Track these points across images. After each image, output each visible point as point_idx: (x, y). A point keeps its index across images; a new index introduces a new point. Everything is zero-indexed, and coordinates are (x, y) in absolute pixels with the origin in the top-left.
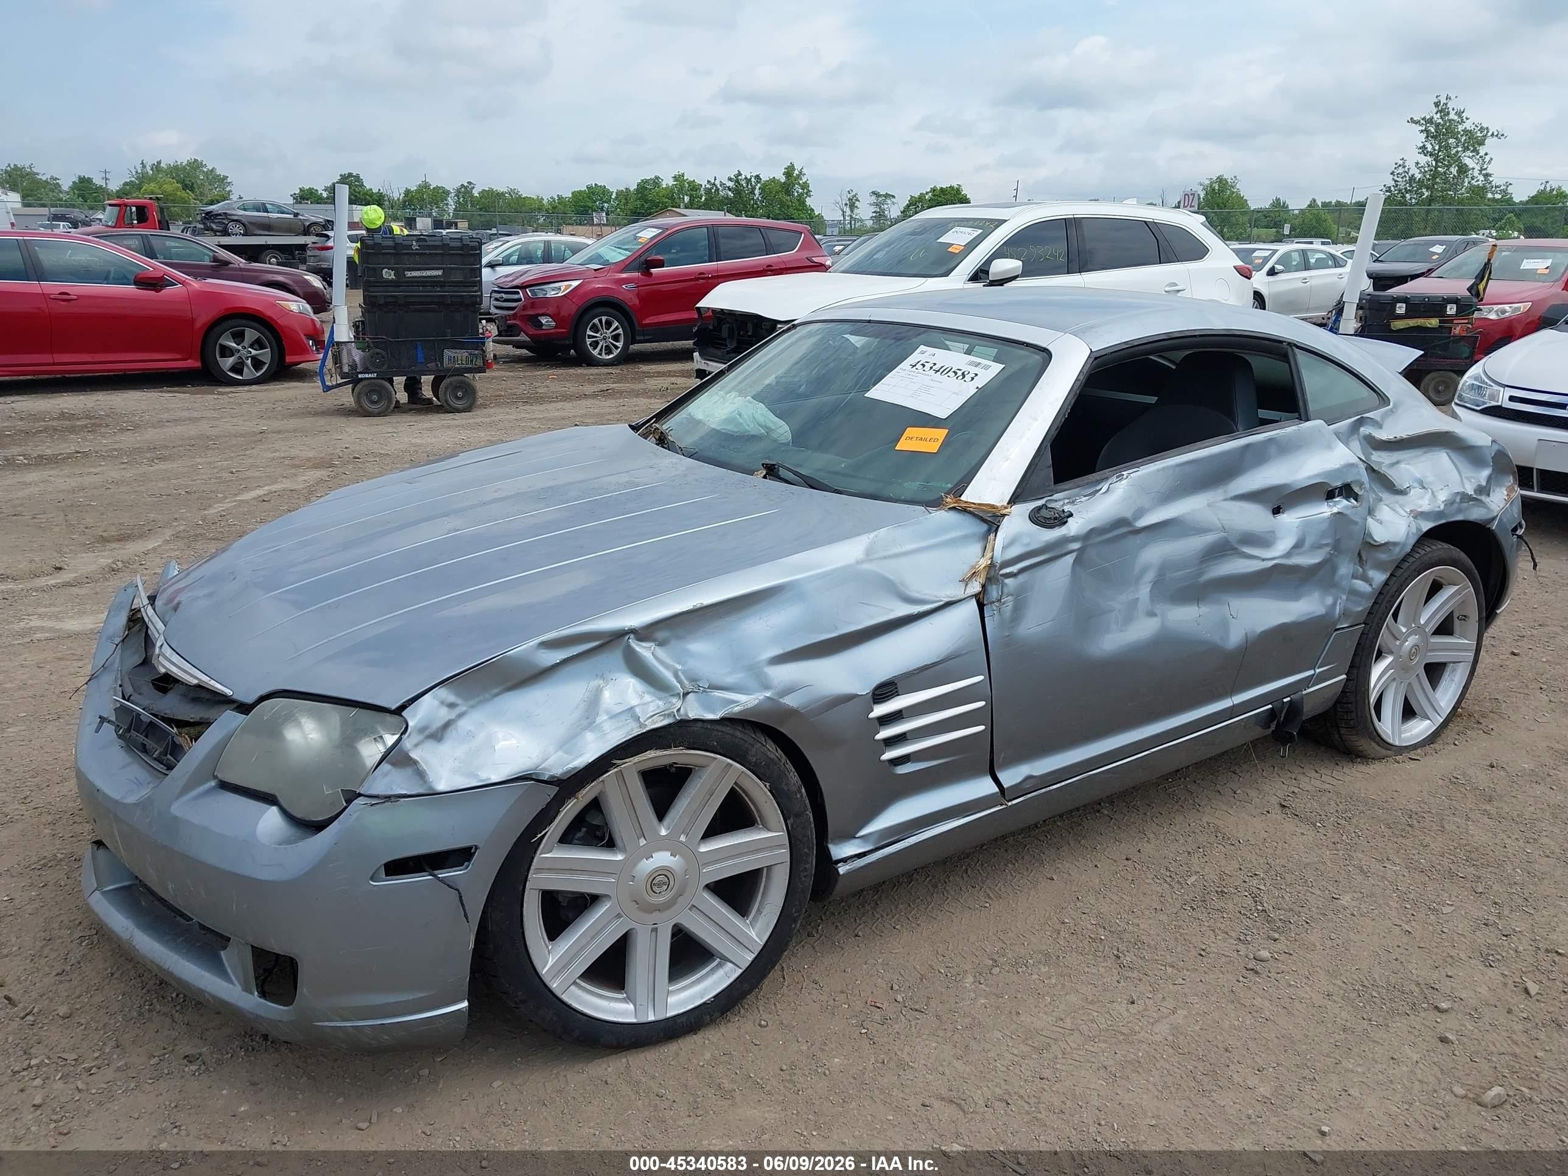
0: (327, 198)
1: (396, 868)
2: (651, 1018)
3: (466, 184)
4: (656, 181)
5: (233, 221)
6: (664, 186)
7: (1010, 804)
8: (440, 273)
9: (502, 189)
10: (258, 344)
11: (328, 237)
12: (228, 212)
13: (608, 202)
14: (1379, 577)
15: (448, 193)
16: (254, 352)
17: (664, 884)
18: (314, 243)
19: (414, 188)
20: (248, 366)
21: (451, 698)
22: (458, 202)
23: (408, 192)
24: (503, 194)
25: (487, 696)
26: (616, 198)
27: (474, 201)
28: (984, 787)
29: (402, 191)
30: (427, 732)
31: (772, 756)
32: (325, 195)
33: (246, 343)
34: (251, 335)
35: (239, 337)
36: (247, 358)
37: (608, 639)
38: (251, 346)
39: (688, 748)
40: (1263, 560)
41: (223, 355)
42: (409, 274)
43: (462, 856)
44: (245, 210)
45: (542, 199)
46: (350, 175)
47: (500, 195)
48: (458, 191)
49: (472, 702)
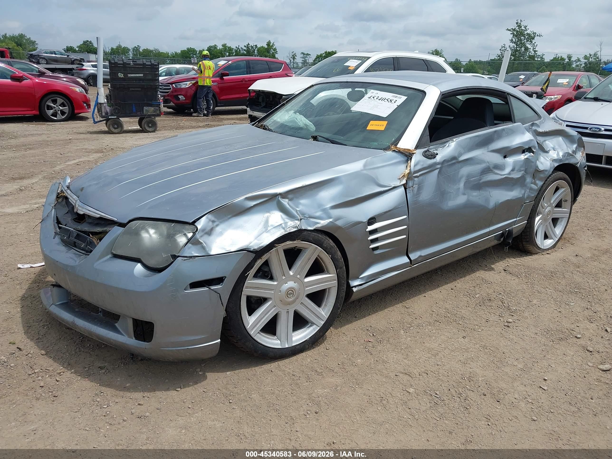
0: (78, 51)
1: (194, 285)
2: (287, 346)
3: (137, 46)
4: (215, 47)
5: (42, 58)
6: (218, 49)
7: (413, 266)
8: (142, 75)
9: (151, 48)
10: (63, 105)
11: (83, 65)
12: (39, 54)
13: (196, 55)
14: (540, 183)
15: (129, 50)
16: (61, 108)
17: (292, 294)
18: (77, 67)
19: (115, 47)
20: (59, 114)
21: (213, 219)
22: (134, 54)
23: (112, 49)
24: (152, 51)
25: (226, 218)
26: (199, 53)
27: (140, 54)
28: (404, 260)
29: (110, 48)
30: (205, 232)
31: (332, 245)
32: (77, 49)
33: (58, 104)
34: (60, 100)
35: (55, 102)
36: (58, 111)
37: (271, 197)
38: (60, 106)
39: (302, 241)
40: (501, 175)
41: (48, 109)
42: (129, 75)
43: (219, 280)
44: (46, 53)
45: (169, 53)
46: (87, 41)
47: (151, 51)
48: (134, 49)
49: (221, 221)
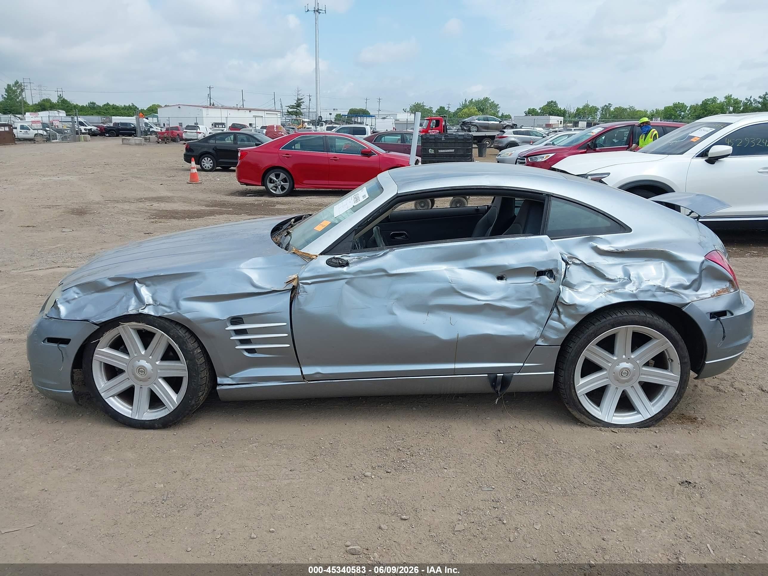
0: (540, 113)
1: (51, 340)
3: (607, 105)
4: (714, 100)
5: (473, 125)
6: (719, 102)
7: (309, 382)
8: (453, 151)
9: (626, 106)
11: (504, 132)
13: (684, 112)
14: (571, 323)
15: (597, 109)
17: (143, 372)
19: (581, 107)
21: (78, 291)
22: (602, 114)
23: (578, 109)
24: (626, 109)
25: (90, 293)
26: (689, 109)
27: (611, 113)
29: (576, 109)
30: (66, 300)
31: (180, 335)
32: (539, 111)
37: (129, 281)
39: (147, 324)
40: (479, 300)
42: (440, 151)
43: (66, 341)
44: (479, 120)
45: (647, 111)
46: (552, 102)
47: (625, 110)
48: (603, 108)
49: (85, 294)
